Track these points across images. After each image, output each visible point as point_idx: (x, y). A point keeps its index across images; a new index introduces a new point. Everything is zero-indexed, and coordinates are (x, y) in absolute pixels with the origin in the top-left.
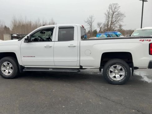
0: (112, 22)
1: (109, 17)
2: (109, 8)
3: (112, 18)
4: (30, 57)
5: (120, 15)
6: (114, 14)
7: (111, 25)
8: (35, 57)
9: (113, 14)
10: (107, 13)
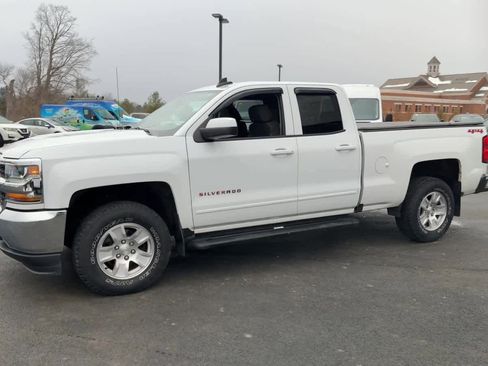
0: (50, 68)
1: (40, 49)
2: (40, 18)
3: (52, 54)
4: (223, 192)
5: (77, 48)
6: (58, 41)
7: (49, 76)
8: (239, 191)
9: (54, 40)
10: (32, 34)
